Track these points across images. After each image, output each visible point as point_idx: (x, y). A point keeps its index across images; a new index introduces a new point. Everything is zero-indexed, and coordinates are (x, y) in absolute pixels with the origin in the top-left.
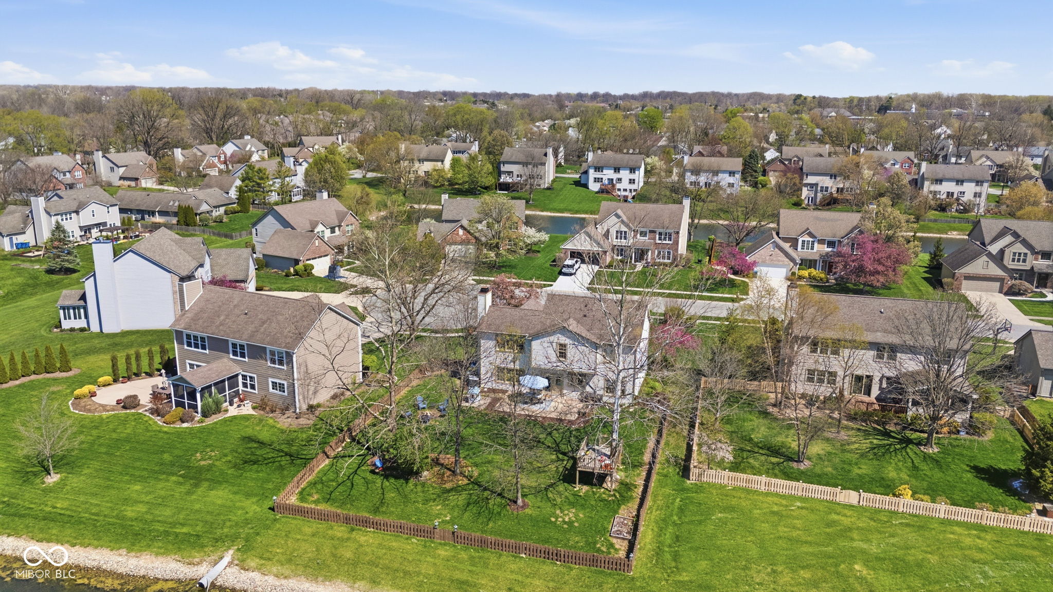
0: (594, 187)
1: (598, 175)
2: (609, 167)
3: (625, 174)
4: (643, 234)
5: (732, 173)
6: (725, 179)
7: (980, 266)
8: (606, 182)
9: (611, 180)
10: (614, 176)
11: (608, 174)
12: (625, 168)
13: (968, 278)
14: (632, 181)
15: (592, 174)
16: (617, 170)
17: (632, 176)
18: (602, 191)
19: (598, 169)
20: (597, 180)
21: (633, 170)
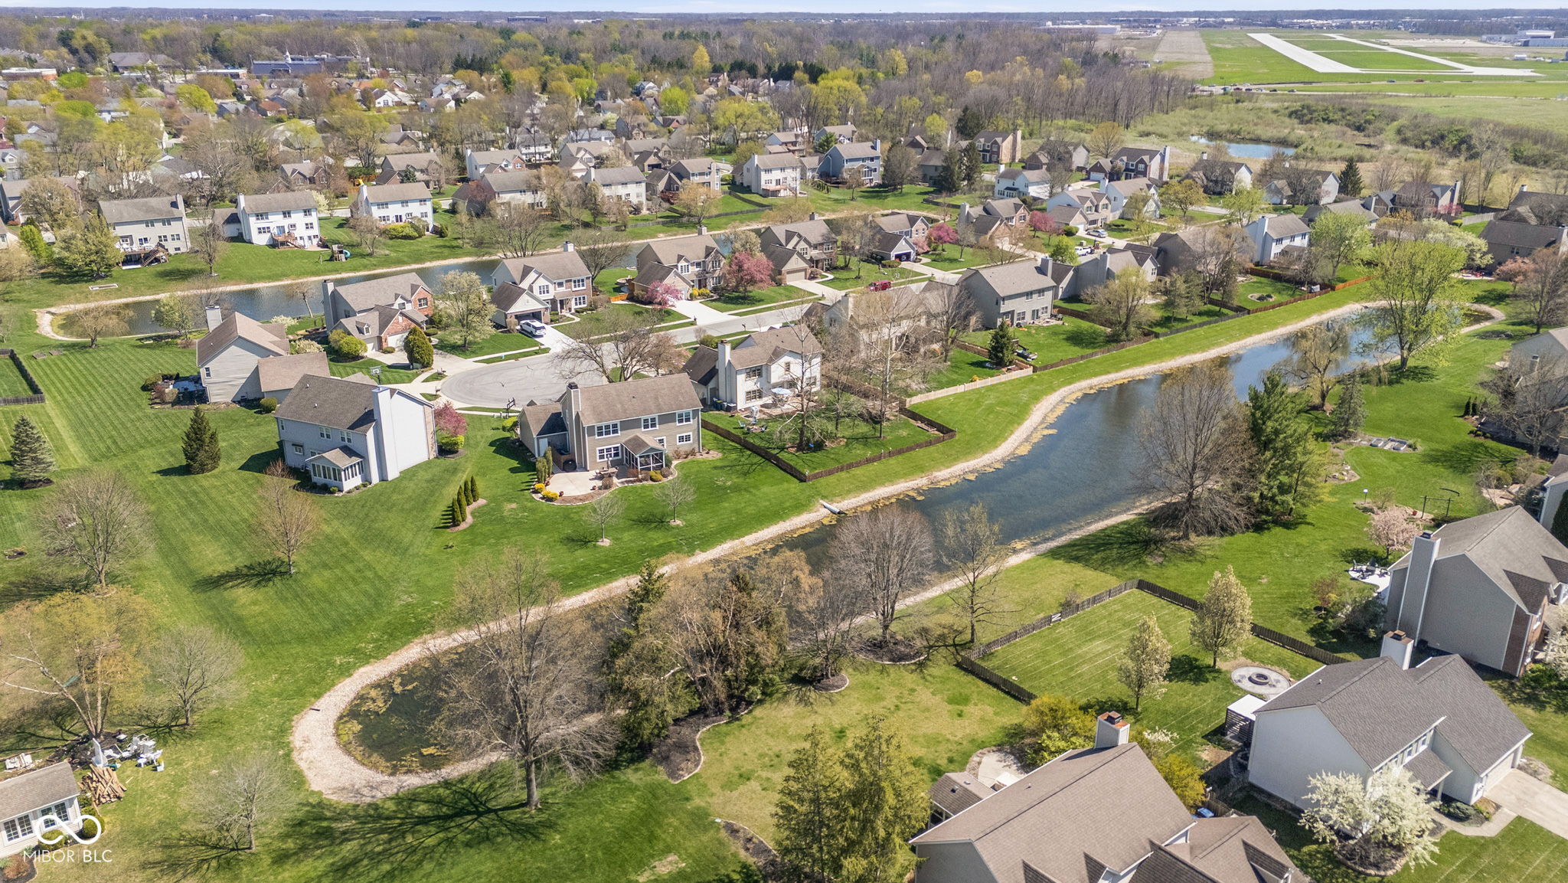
0: (261, 240)
1: (262, 224)
2: (275, 212)
3: (298, 218)
4: (560, 284)
5: (423, 201)
6: (415, 209)
7: (795, 263)
8: (275, 231)
9: (281, 229)
10: (285, 222)
11: (276, 221)
12: (297, 210)
13: (789, 272)
14: (309, 226)
15: (254, 224)
16: (287, 214)
17: (308, 220)
18: (274, 244)
19: (260, 216)
20: (261, 231)
21: (307, 212)
